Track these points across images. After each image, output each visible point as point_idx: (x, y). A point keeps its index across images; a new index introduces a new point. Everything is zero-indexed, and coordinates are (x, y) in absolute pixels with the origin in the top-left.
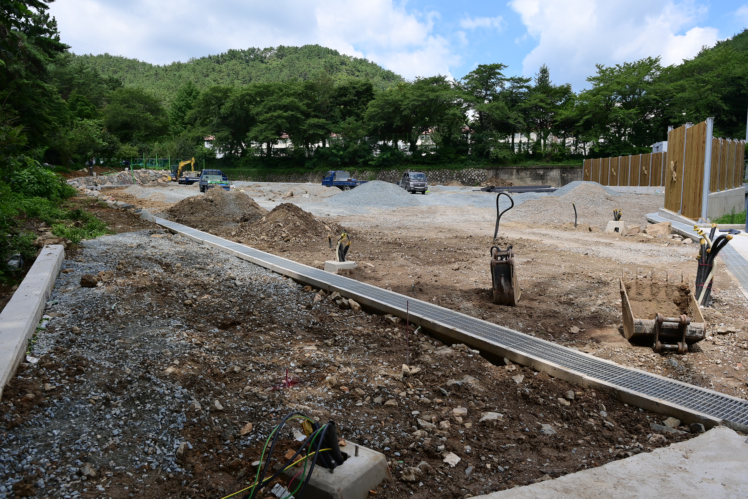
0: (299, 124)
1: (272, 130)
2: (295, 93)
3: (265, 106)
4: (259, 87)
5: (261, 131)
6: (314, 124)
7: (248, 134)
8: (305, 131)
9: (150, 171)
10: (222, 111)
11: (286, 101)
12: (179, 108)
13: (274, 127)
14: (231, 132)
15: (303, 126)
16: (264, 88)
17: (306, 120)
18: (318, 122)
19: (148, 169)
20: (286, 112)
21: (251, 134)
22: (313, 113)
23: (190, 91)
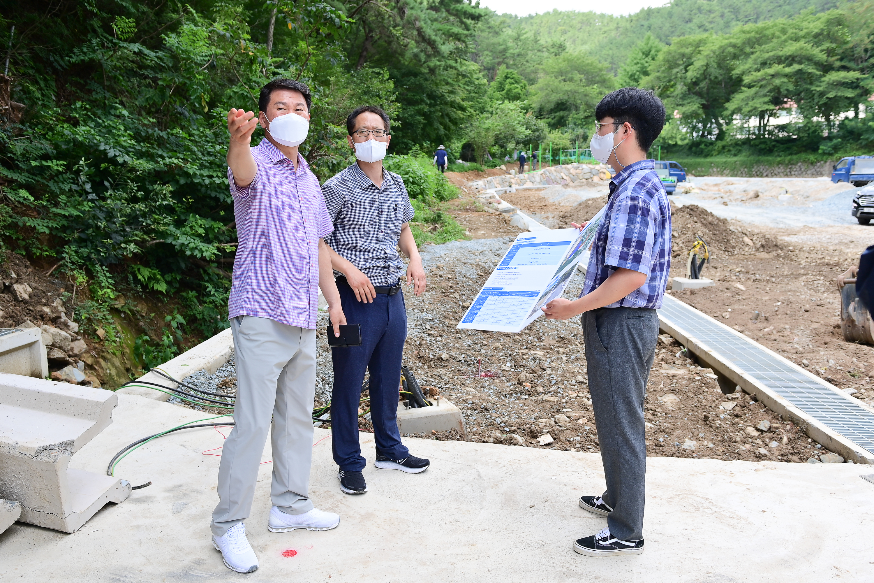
0: (811, 83)
1: (765, 96)
2: (808, 34)
3: (755, 60)
4: (749, 32)
5: (748, 99)
6: (837, 81)
7: (727, 105)
8: (822, 94)
9: (584, 166)
10: (690, 74)
11: (791, 48)
12: (631, 76)
13: (770, 91)
14: (702, 104)
15: (817, 86)
16: (757, 32)
17: (825, 76)
18: (844, 78)
19: (582, 163)
20: (790, 65)
21: (731, 106)
22: (838, 64)
23: (647, 49)
